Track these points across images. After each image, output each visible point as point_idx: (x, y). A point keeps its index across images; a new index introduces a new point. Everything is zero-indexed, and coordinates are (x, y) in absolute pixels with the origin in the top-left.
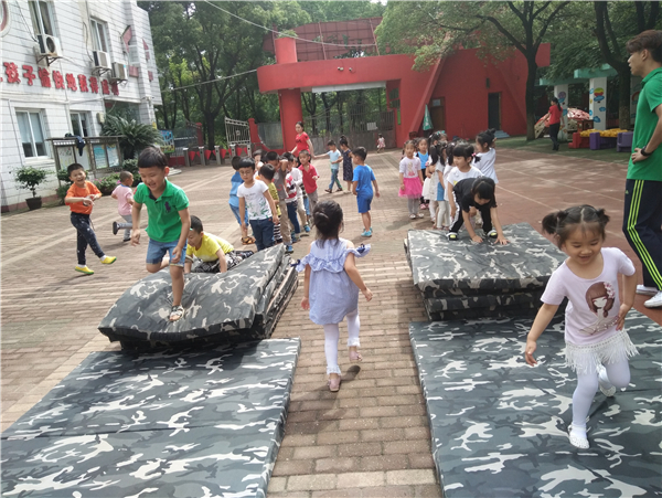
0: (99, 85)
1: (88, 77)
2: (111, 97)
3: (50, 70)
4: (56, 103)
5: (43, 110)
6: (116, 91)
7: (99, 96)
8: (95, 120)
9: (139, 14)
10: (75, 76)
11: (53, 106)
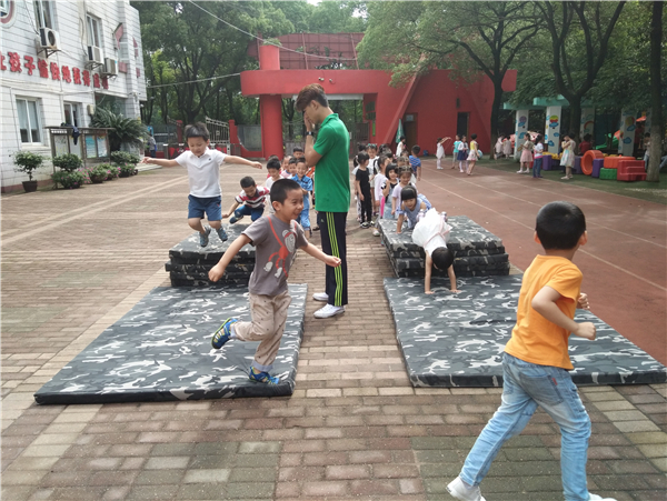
0: (91, 78)
1: (81, 70)
2: (101, 90)
3: (48, 62)
4: (52, 93)
5: (40, 99)
6: (106, 85)
7: (90, 89)
8: (85, 111)
9: (130, 13)
10: (70, 69)
11: (49, 96)
